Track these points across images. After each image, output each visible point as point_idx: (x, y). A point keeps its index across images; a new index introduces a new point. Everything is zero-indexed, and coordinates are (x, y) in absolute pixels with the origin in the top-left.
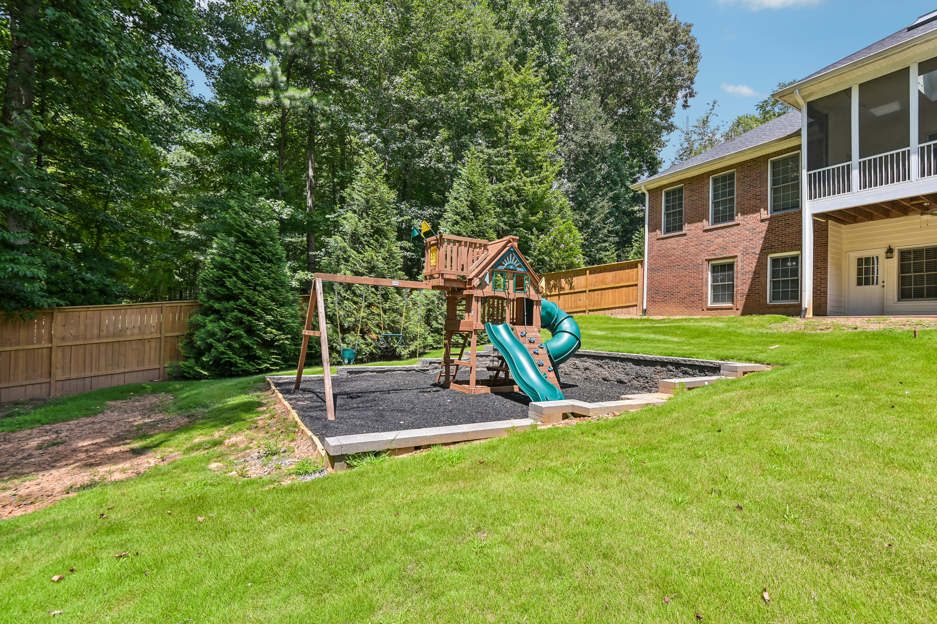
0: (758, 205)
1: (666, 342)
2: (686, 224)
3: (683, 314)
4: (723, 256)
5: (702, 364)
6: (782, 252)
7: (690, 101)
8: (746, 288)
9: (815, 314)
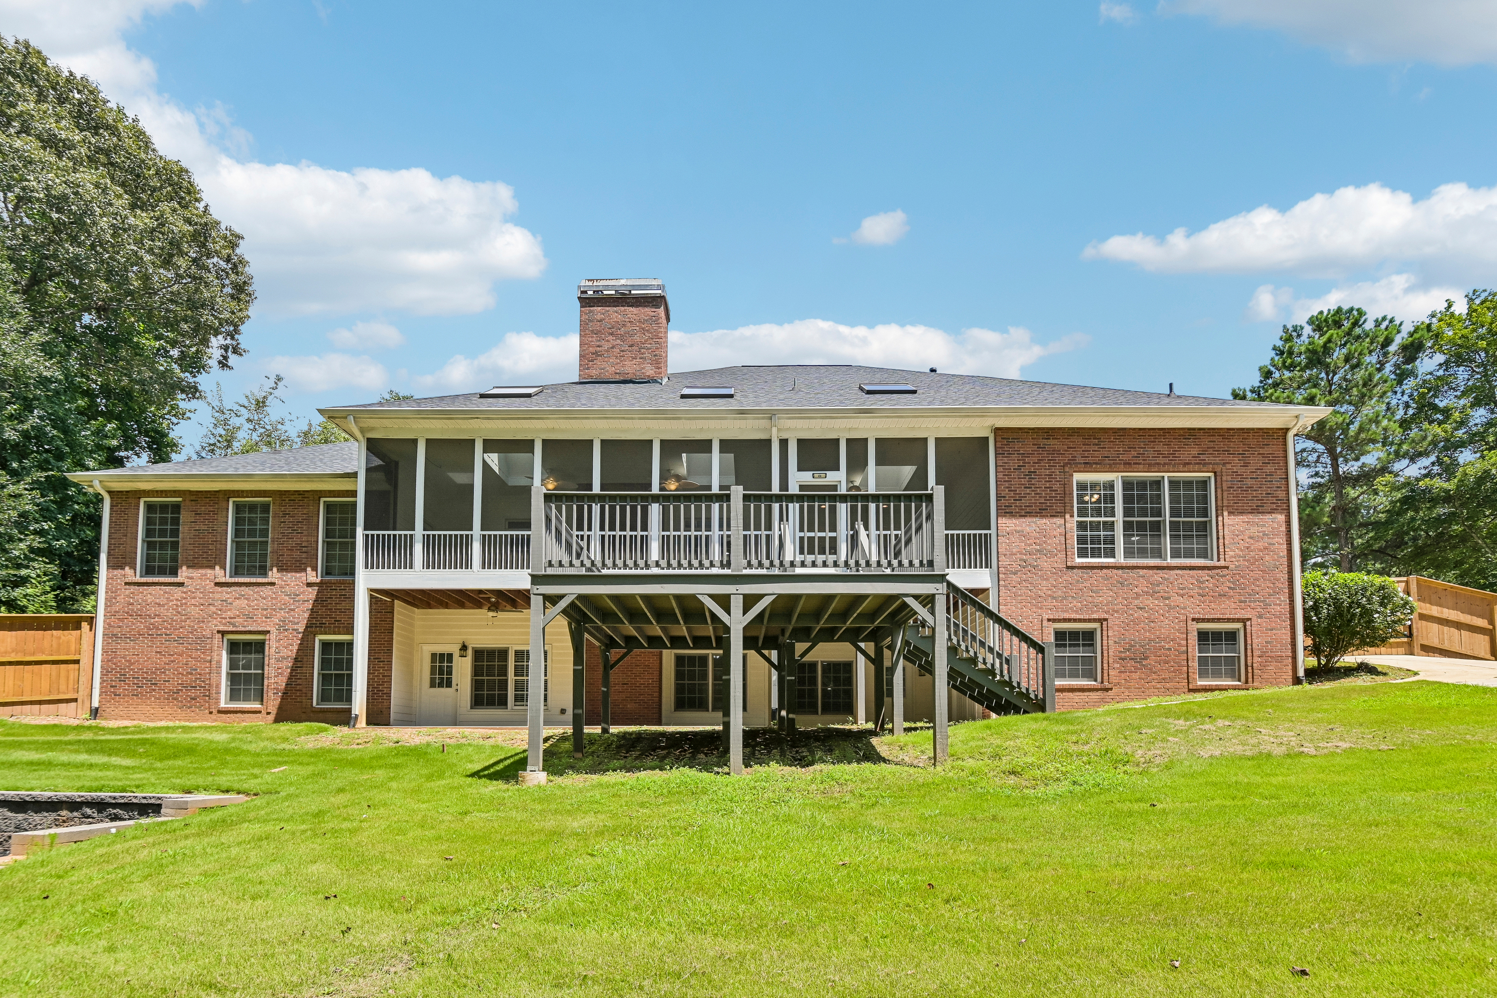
0: (304, 561)
1: (105, 767)
2: (184, 568)
3: (175, 718)
4: (247, 629)
5: (144, 801)
6: (334, 634)
7: (233, 359)
8: (282, 682)
9: (369, 723)
